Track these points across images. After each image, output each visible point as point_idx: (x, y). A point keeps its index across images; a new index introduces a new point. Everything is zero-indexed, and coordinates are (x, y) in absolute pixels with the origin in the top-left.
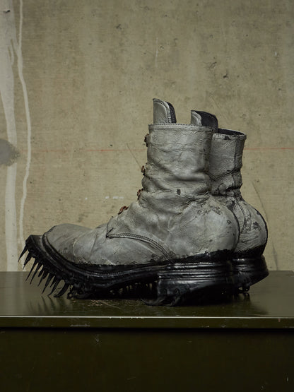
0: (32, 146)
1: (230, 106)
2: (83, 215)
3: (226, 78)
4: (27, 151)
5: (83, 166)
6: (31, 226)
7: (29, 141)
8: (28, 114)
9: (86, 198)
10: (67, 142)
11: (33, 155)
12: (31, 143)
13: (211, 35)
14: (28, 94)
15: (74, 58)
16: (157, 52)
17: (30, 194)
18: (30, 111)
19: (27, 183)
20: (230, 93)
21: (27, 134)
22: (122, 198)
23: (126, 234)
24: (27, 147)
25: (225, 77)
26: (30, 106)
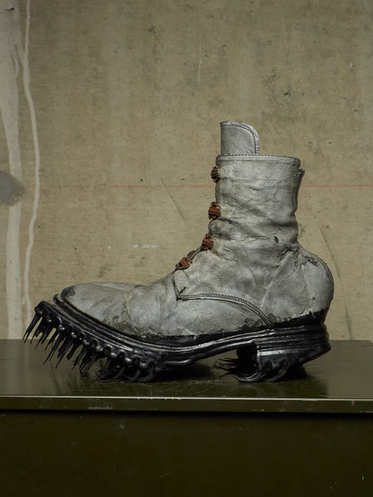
0: (41, 180)
1: (293, 131)
2: (105, 268)
3: (287, 96)
4: (34, 186)
5: (105, 206)
6: (40, 282)
7: (37, 174)
8: (36, 139)
9: (109, 247)
10: (86, 176)
11: (43, 191)
12: (40, 176)
13: (270, 42)
14: (36, 115)
15: (94, 69)
16: (201, 62)
17: (37, 242)
18: (39, 136)
19: (34, 227)
20: (292, 115)
21: (34, 165)
22: (155, 246)
23: (207, 295)
24: (34, 181)
25: (286, 94)
26: (39, 130)
